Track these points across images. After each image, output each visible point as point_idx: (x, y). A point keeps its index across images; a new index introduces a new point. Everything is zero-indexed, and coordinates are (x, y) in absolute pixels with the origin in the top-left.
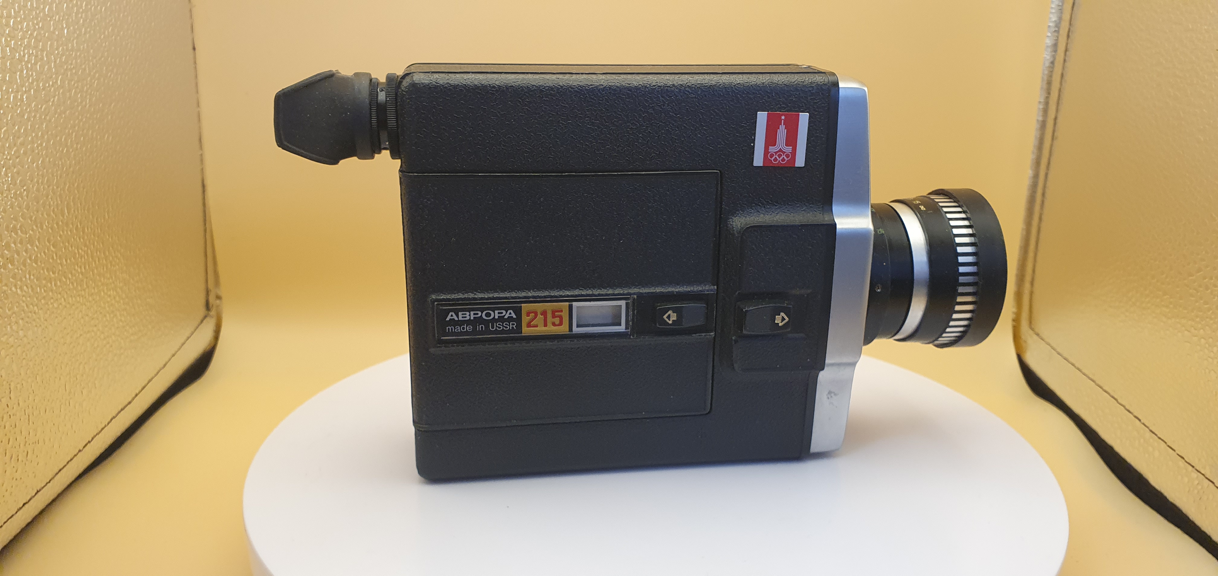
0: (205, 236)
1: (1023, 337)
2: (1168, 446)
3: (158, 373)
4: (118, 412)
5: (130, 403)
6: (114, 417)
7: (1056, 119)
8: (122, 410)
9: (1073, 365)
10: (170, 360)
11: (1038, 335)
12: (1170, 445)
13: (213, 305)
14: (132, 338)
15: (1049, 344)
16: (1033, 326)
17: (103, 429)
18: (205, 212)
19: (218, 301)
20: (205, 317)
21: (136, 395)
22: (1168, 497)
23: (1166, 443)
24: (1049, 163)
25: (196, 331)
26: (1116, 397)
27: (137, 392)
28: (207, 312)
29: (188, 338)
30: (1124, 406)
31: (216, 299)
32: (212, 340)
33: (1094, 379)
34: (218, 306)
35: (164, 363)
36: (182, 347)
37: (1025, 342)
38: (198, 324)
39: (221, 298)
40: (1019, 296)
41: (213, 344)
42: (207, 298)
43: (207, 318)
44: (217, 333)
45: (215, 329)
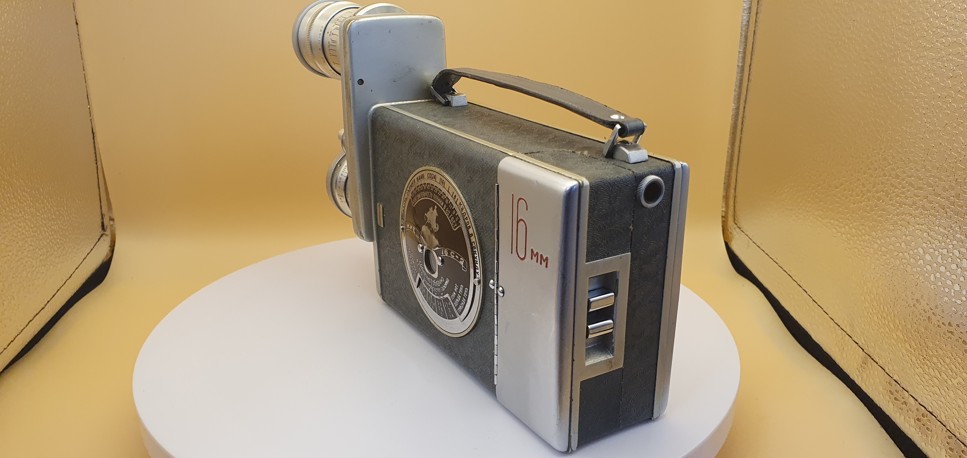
0: (97, 172)
1: (729, 230)
2: (824, 311)
3: (64, 283)
4: (33, 316)
5: (43, 309)
6: (31, 321)
7: (750, 65)
8: (37, 314)
10: (74, 272)
11: (739, 228)
12: (825, 311)
13: (107, 226)
14: (41, 258)
15: (747, 235)
16: (736, 222)
17: (23, 330)
18: (95, 153)
19: (111, 222)
20: (102, 235)
21: (48, 302)
22: (823, 348)
23: (822, 309)
24: (746, 99)
25: (94, 248)
26: (791, 275)
27: (49, 300)
28: (103, 231)
29: (88, 254)
30: (796, 282)
31: (109, 221)
32: (109, 252)
33: (777, 261)
34: (112, 226)
35: (70, 275)
36: (83, 261)
37: (731, 234)
38: (95, 242)
39: (115, 219)
40: (726, 198)
41: (109, 256)
42: (102, 221)
43: (103, 237)
44: (112, 247)
45: (110, 245)
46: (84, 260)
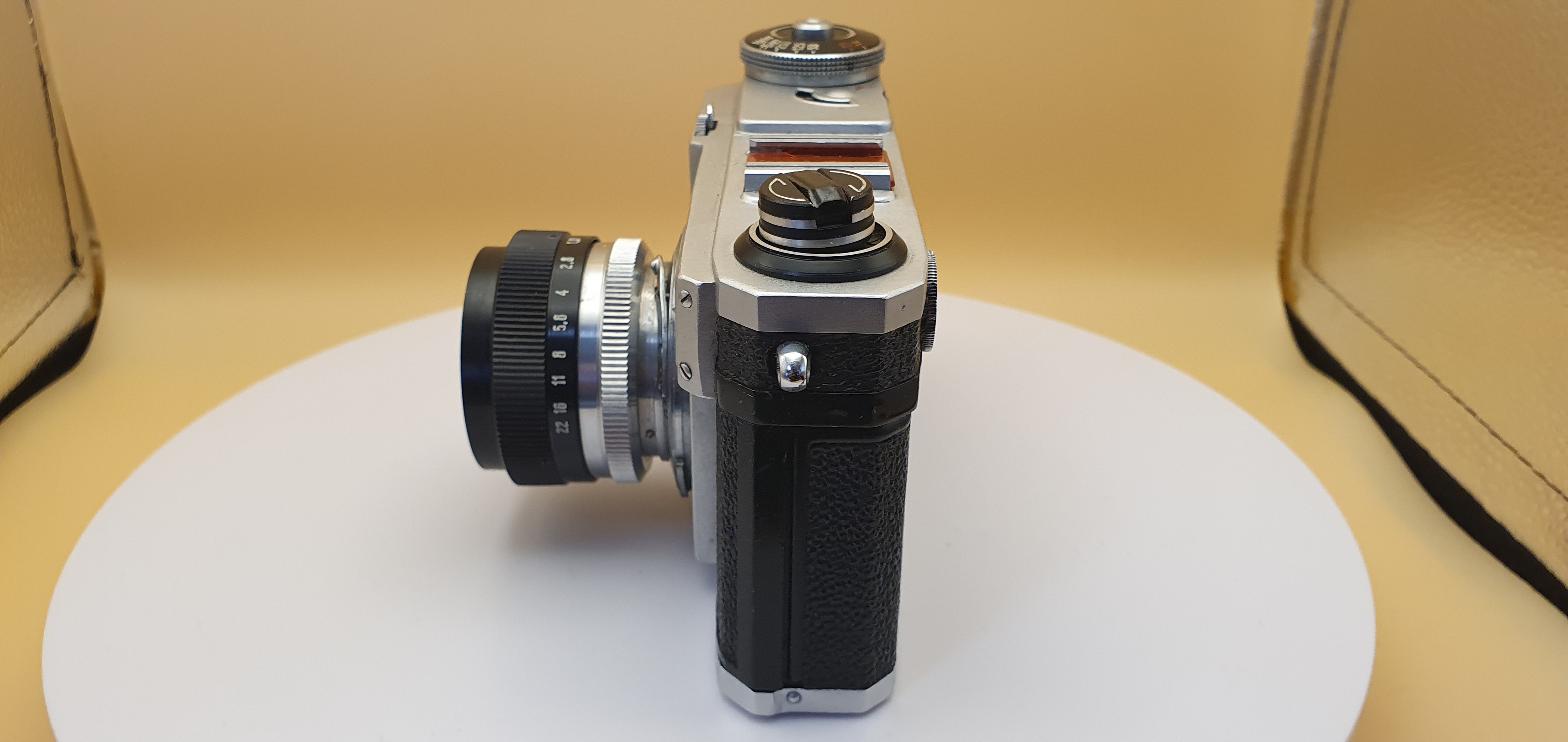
0: (56, 151)
1: (1295, 280)
2: (1520, 458)
9: (1370, 323)
10: (5, 351)
11: (1317, 276)
12: (1523, 457)
13: (82, 259)
15: (1332, 290)
16: (1309, 262)
18: (50, 114)
19: (95, 251)
20: (72, 277)
22: (1515, 535)
23: (1515, 452)
25: (52, 304)
26: (1438, 376)
28: (75, 269)
29: (39, 314)
30: (1449, 392)
31: (90, 248)
32: (88, 311)
33: (1403, 347)
34: (95, 257)
37: (1298, 285)
38: (56, 290)
39: (101, 244)
40: (1288, 216)
41: (91, 315)
42: (72, 248)
43: (75, 279)
44: (97, 298)
45: (93, 293)
46: (28, 325)
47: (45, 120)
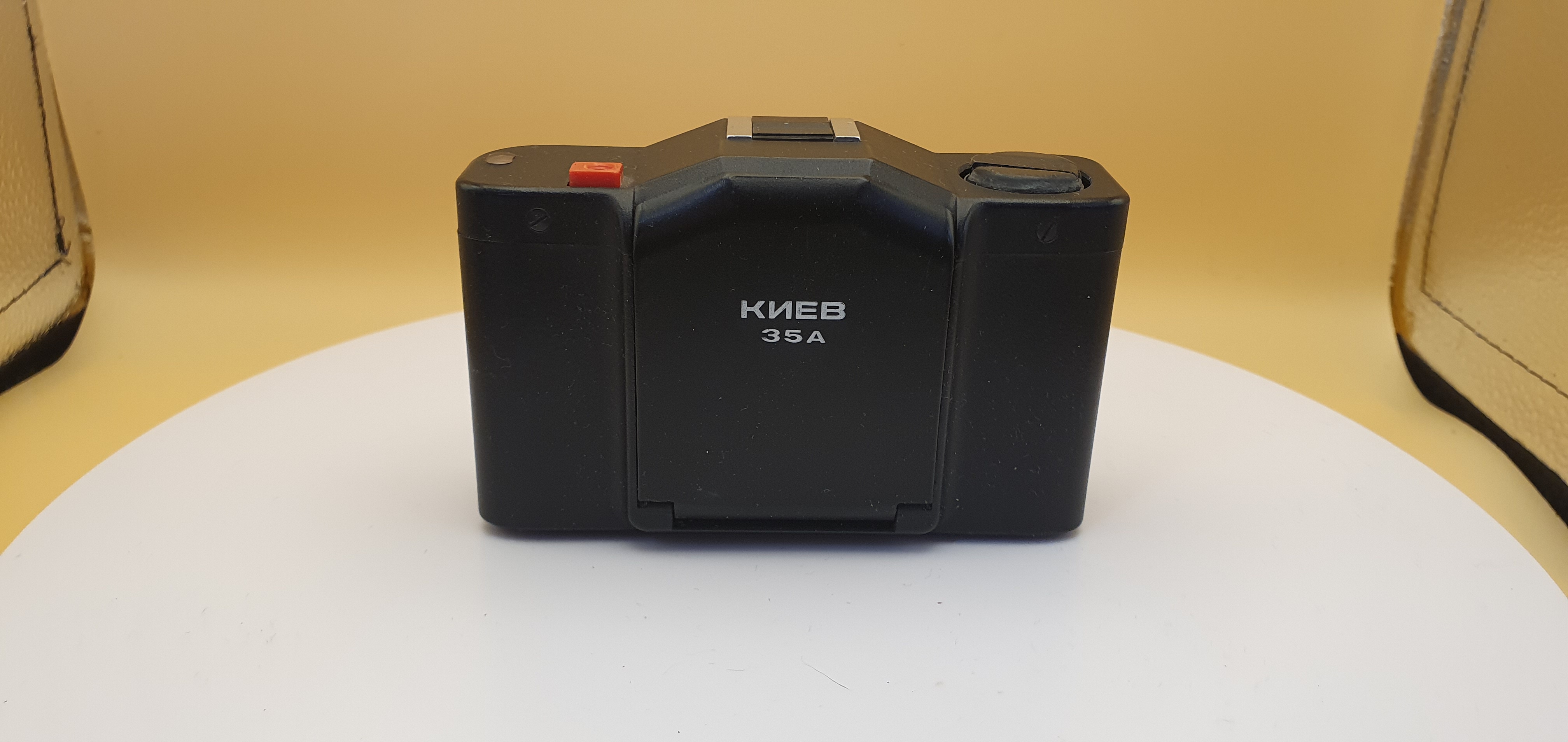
0: (44, 125)
1: (1410, 307)
11: (1438, 304)
13: (69, 245)
16: (1428, 290)
18: (38, 82)
19: (85, 237)
20: (57, 263)
25: (31, 289)
28: (59, 254)
29: (14, 300)
31: (80, 234)
32: (73, 301)
34: (84, 244)
37: (1411, 314)
38: (37, 276)
39: (93, 231)
40: (1403, 237)
41: (79, 309)
42: (58, 233)
43: (59, 265)
44: (86, 288)
45: (79, 284)
47: (33, 87)
